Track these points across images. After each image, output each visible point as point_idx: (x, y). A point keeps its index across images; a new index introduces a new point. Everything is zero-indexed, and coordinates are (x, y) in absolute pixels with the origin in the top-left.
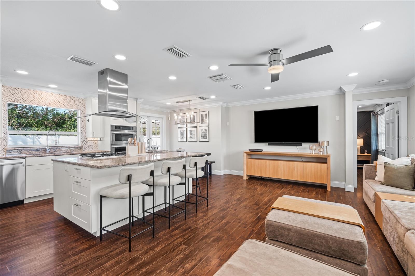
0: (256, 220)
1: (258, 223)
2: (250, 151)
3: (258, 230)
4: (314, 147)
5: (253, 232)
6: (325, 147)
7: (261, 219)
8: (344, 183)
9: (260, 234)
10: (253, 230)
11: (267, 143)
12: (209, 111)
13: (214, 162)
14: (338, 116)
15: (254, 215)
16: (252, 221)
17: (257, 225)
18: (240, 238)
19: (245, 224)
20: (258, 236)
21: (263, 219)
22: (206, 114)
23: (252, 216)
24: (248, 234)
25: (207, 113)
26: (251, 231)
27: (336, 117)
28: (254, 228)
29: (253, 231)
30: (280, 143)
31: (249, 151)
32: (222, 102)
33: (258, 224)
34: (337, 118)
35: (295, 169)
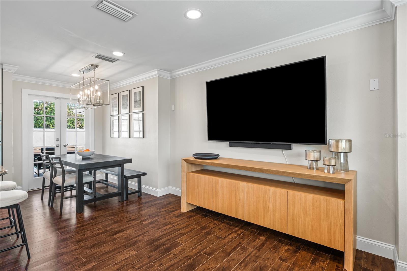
2: (196, 158)
4: (316, 155)
6: (342, 154)
8: (392, 247)
11: (228, 143)
12: (143, 87)
13: (145, 174)
14: (377, 80)
22: (140, 92)
25: (141, 89)
27: (372, 81)
30: (250, 143)
31: (193, 159)
32: (157, 69)
34: (374, 84)
35: (271, 203)
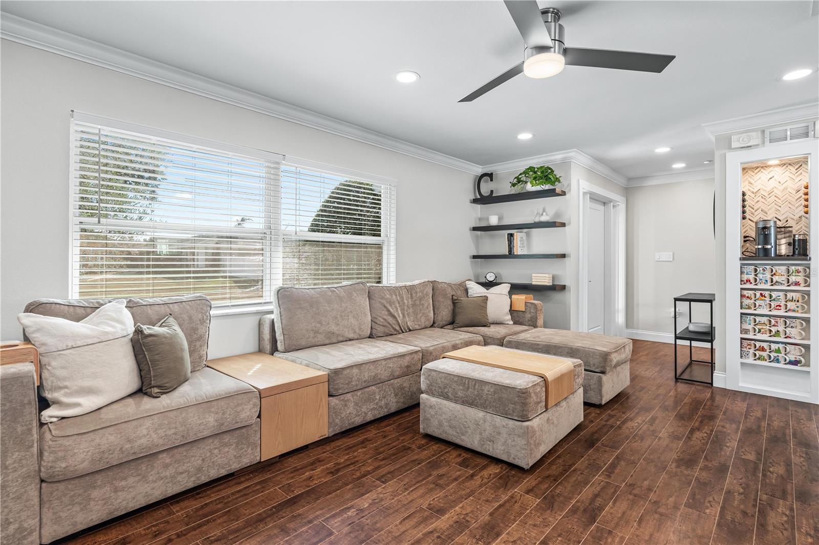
0: (601, 509)
1: (596, 496)
3: (595, 476)
5: (606, 470)
7: (585, 510)
9: (589, 466)
10: (609, 476)
15: (610, 532)
16: (614, 503)
17: (598, 489)
18: (636, 462)
19: (635, 495)
20: (594, 462)
21: (578, 508)
23: (617, 525)
24: (619, 468)
26: (612, 475)
28: (607, 482)
29: (607, 473)
33: (596, 492)
